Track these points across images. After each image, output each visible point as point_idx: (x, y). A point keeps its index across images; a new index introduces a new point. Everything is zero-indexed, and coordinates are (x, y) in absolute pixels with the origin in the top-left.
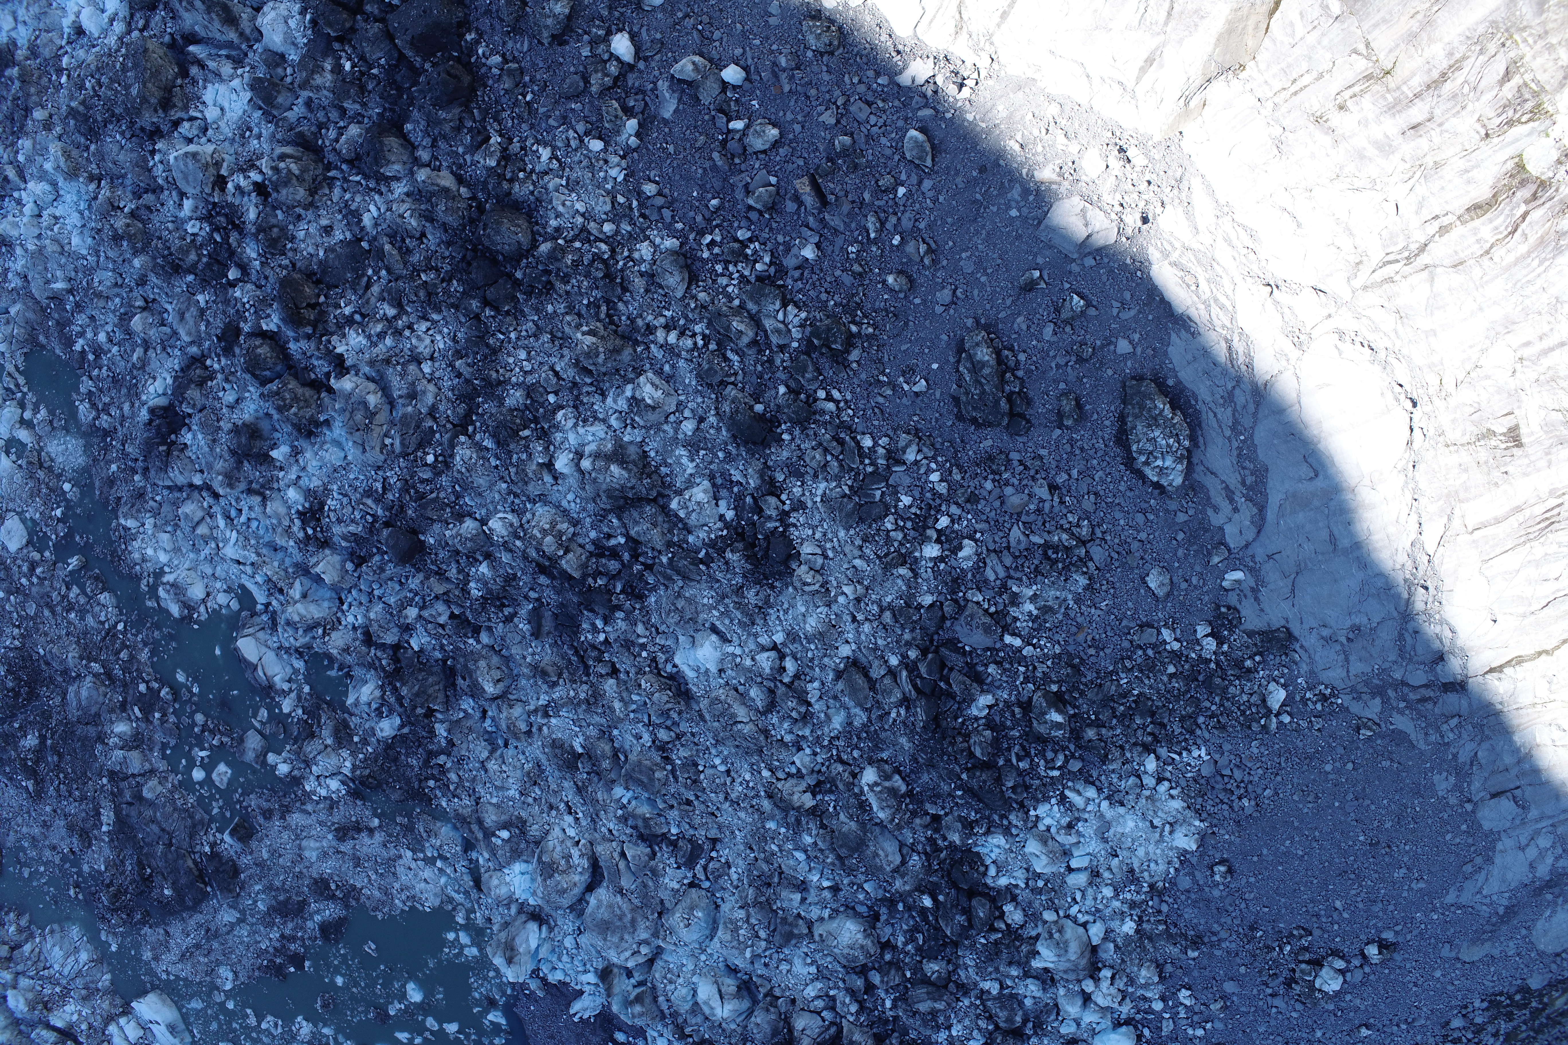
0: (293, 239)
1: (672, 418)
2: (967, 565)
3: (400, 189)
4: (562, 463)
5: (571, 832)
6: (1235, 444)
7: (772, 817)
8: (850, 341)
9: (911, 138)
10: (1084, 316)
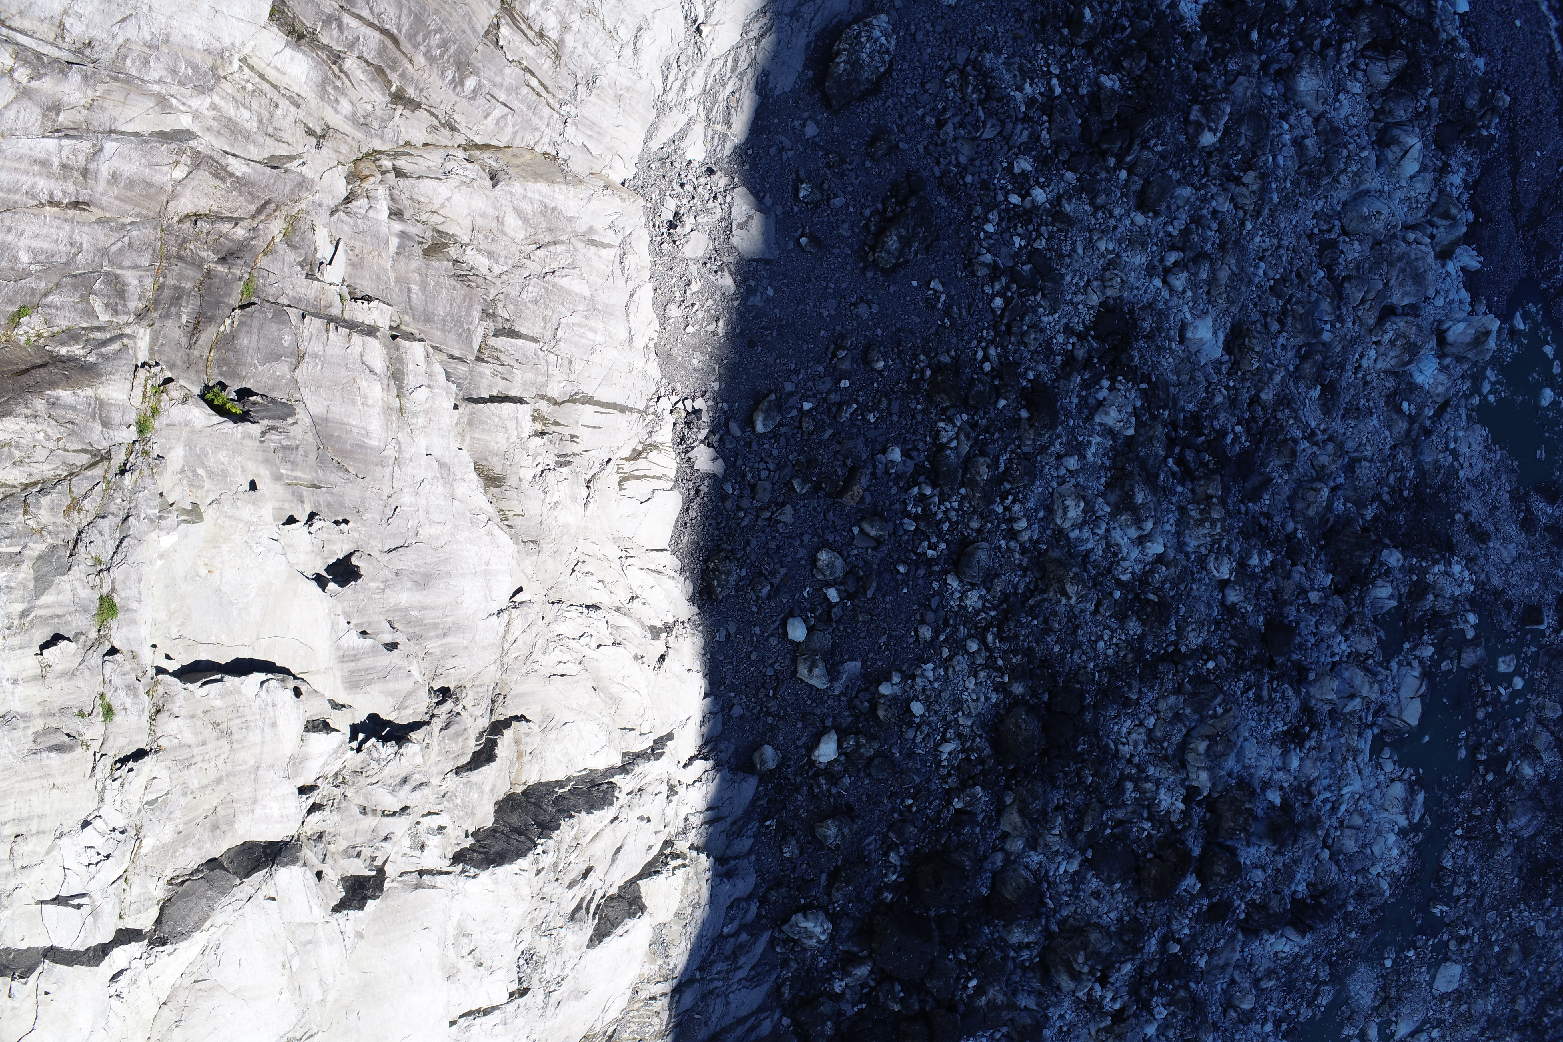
0: (1120, 920)
1: (1073, 481)
2: (1029, 159)
3: (1035, 859)
4: (1156, 548)
5: (1373, 354)
7: (1271, 201)
8: (938, 369)
9: (765, 426)
10: (809, 179)
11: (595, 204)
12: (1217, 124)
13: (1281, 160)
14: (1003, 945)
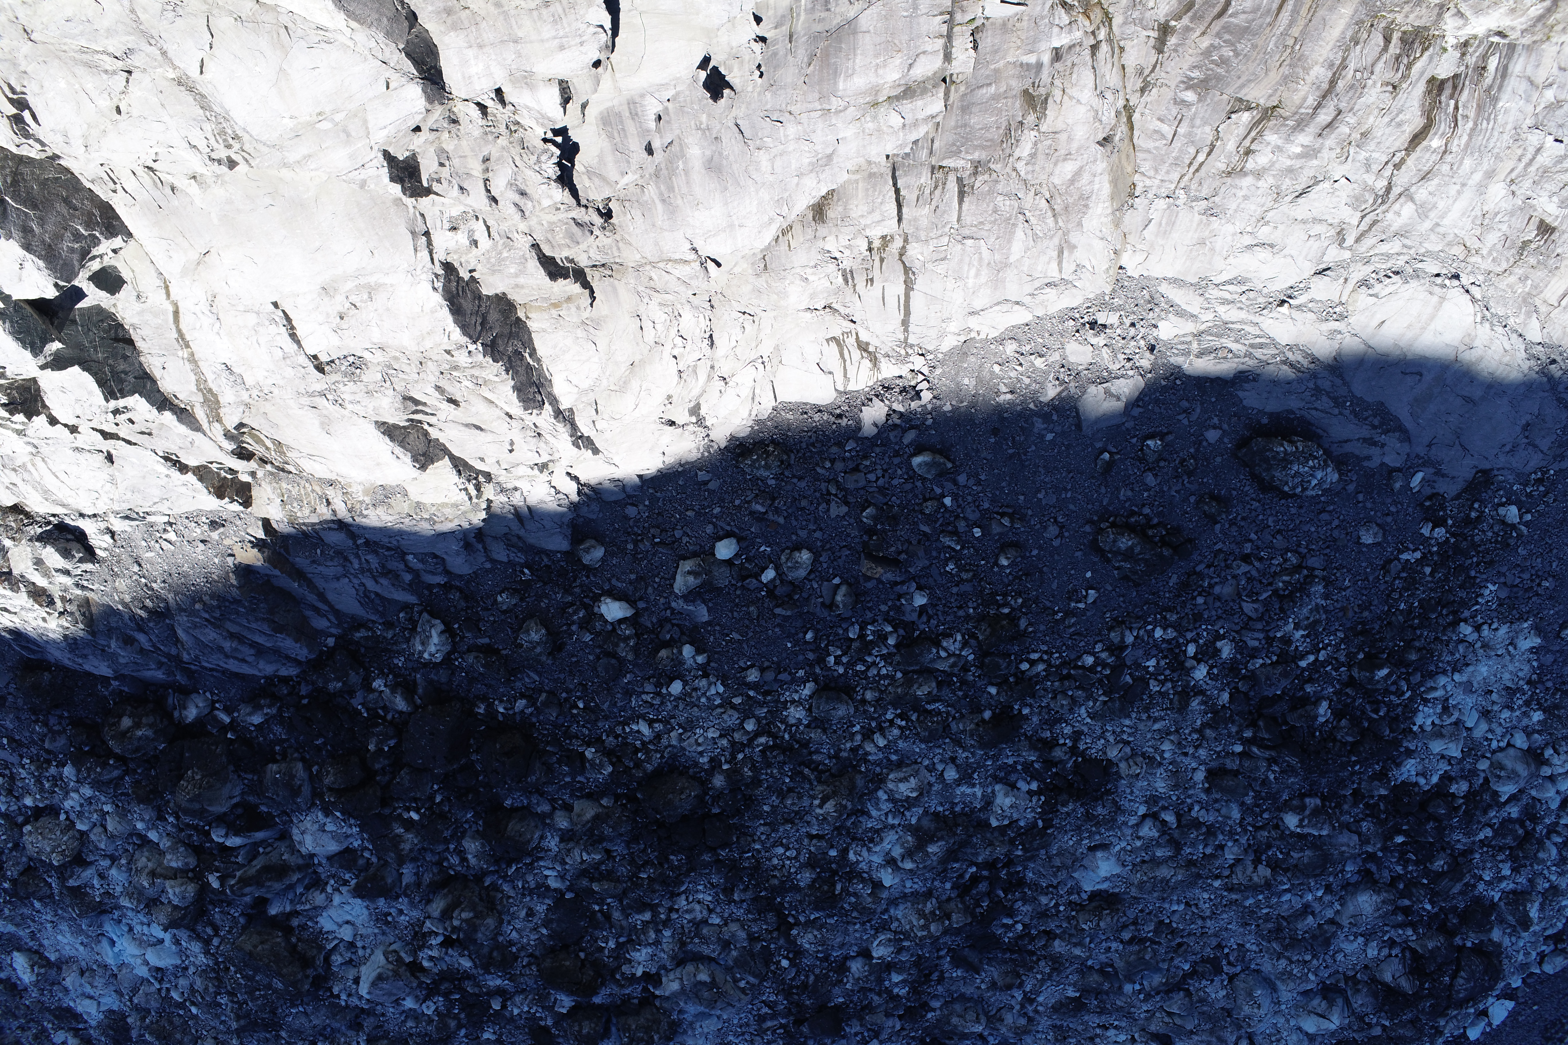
0: (511, 943)
1: (933, 780)
2: (1232, 654)
3: (552, 843)
4: (888, 878)
6: (1347, 412)
7: (1246, 899)
8: (1013, 618)
9: (920, 465)
10: (1166, 446)
11: (1099, 245)
12: (1307, 826)
13: (1286, 898)
14: (459, 835)
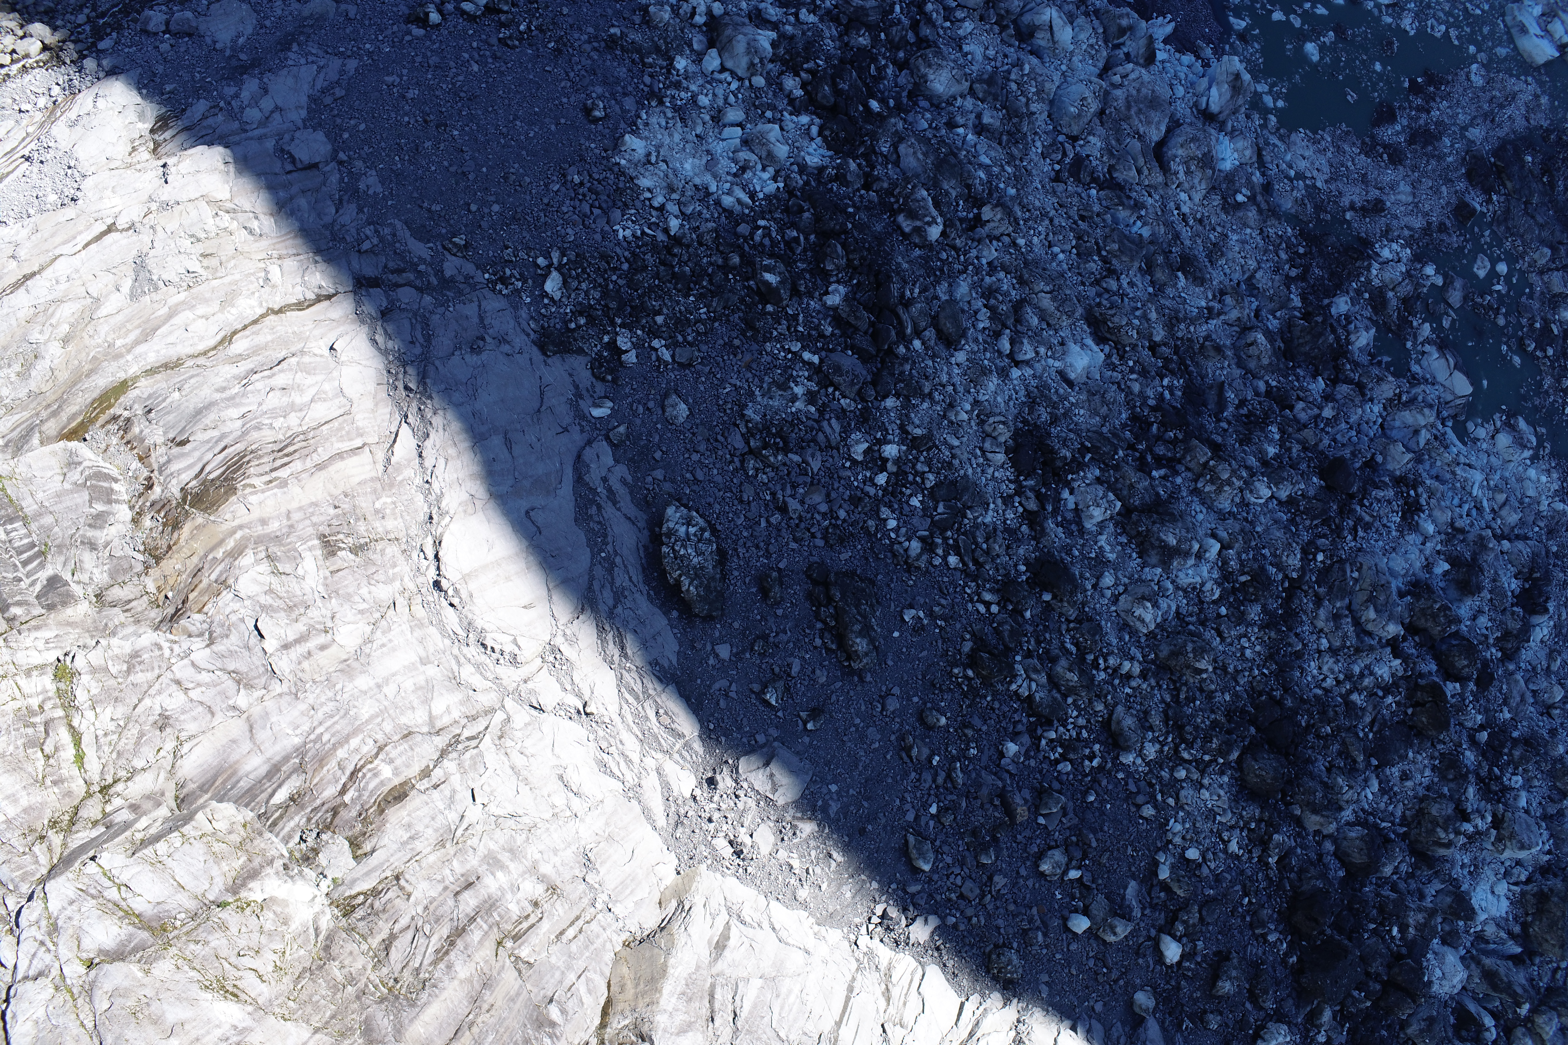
0: (1434, 768)
1: (1121, 589)
2: (856, 436)
3: (1348, 815)
4: (1213, 549)
5: (1183, 196)
6: (610, 548)
7: (1012, 198)
8: (972, 661)
9: (927, 863)
10: (765, 685)
12: (930, 214)
13: (986, 160)
